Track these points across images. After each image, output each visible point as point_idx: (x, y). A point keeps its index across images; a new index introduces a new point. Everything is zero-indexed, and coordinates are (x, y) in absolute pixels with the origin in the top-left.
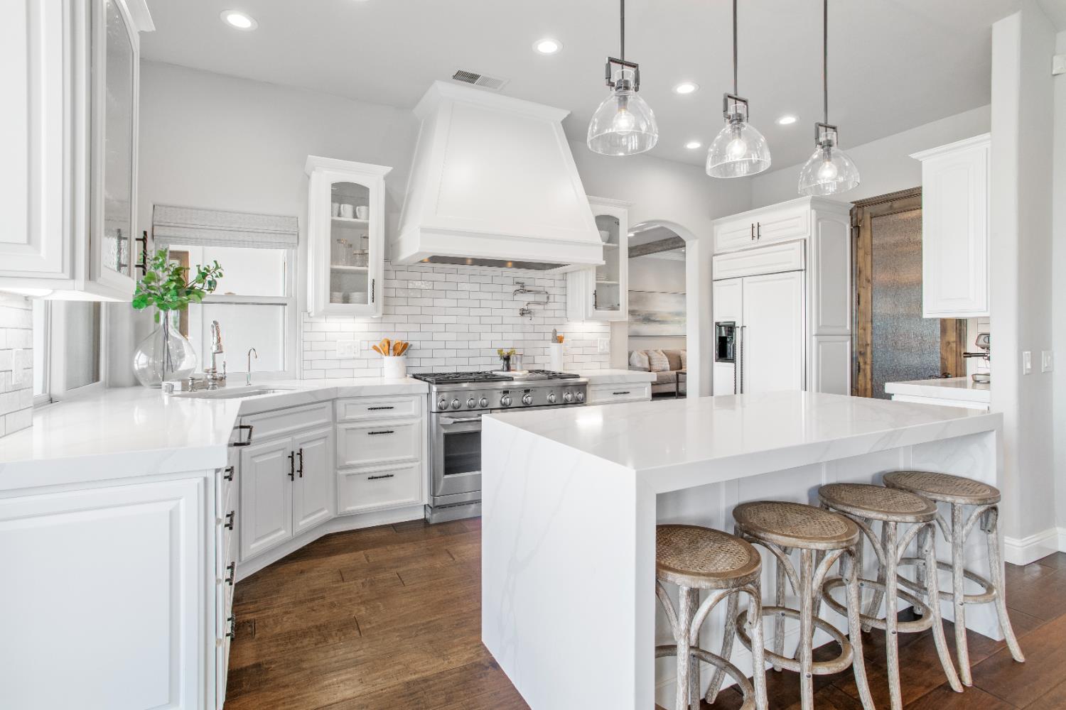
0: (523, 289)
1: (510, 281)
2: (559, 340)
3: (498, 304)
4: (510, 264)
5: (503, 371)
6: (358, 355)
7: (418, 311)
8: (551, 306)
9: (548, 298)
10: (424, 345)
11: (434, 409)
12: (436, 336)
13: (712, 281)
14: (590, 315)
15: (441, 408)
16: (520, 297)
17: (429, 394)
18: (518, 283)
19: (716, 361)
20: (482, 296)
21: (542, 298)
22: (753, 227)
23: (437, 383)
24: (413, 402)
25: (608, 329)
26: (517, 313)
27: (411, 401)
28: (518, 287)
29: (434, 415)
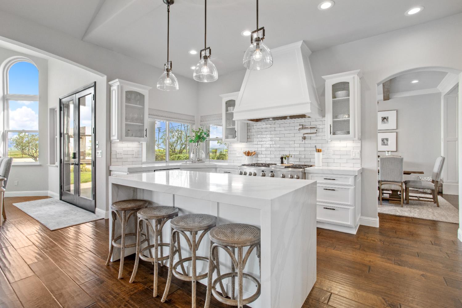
0: (303, 127)
2: (319, 151)
4: (288, 118)
9: (317, 130)
16: (302, 131)
18: (300, 125)
20: (285, 132)
21: (314, 131)
28: (301, 127)
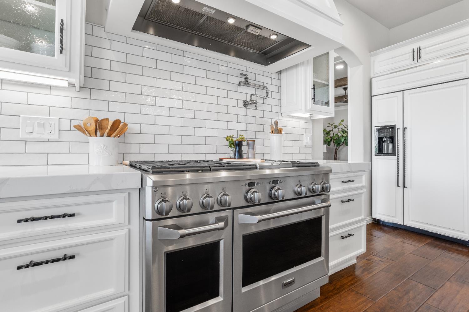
0: (245, 81)
1: (235, 72)
3: (224, 93)
5: (235, 158)
6: (55, 136)
7: (137, 90)
8: (269, 101)
9: (267, 93)
10: (145, 129)
11: (149, 216)
12: (159, 121)
13: (371, 96)
14: (308, 108)
15: (159, 212)
16: (243, 89)
17: (141, 190)
18: (242, 74)
19: (376, 155)
20: (208, 82)
21: (263, 92)
22: (413, 51)
23: (154, 173)
24: (114, 204)
25: (310, 126)
26: (241, 104)
27: (112, 201)
28: (242, 79)
29: (149, 224)
